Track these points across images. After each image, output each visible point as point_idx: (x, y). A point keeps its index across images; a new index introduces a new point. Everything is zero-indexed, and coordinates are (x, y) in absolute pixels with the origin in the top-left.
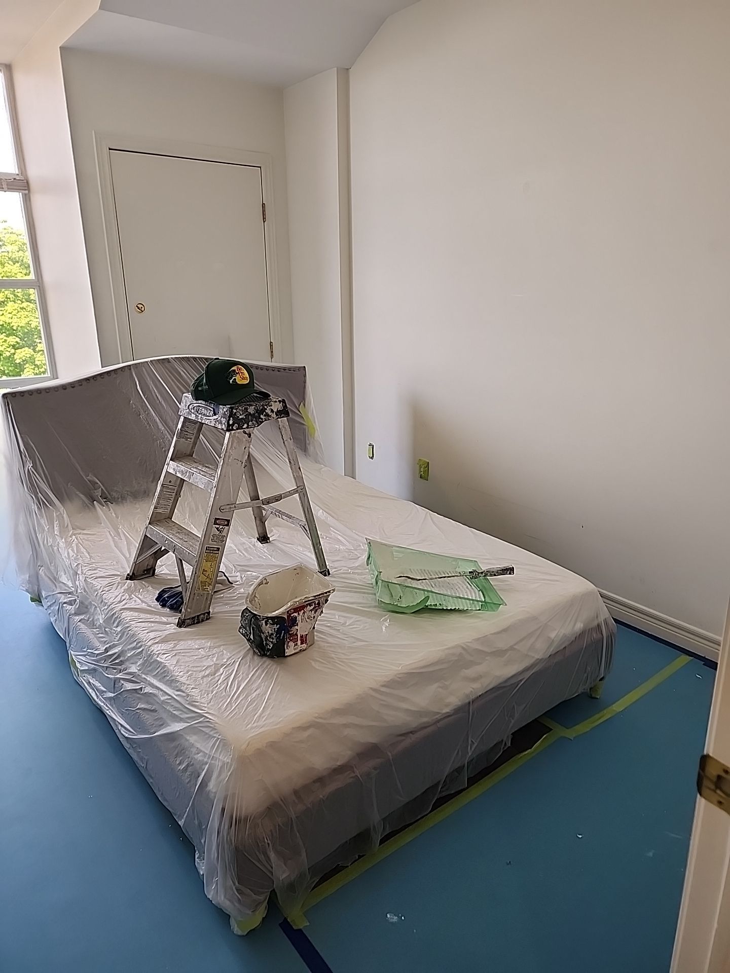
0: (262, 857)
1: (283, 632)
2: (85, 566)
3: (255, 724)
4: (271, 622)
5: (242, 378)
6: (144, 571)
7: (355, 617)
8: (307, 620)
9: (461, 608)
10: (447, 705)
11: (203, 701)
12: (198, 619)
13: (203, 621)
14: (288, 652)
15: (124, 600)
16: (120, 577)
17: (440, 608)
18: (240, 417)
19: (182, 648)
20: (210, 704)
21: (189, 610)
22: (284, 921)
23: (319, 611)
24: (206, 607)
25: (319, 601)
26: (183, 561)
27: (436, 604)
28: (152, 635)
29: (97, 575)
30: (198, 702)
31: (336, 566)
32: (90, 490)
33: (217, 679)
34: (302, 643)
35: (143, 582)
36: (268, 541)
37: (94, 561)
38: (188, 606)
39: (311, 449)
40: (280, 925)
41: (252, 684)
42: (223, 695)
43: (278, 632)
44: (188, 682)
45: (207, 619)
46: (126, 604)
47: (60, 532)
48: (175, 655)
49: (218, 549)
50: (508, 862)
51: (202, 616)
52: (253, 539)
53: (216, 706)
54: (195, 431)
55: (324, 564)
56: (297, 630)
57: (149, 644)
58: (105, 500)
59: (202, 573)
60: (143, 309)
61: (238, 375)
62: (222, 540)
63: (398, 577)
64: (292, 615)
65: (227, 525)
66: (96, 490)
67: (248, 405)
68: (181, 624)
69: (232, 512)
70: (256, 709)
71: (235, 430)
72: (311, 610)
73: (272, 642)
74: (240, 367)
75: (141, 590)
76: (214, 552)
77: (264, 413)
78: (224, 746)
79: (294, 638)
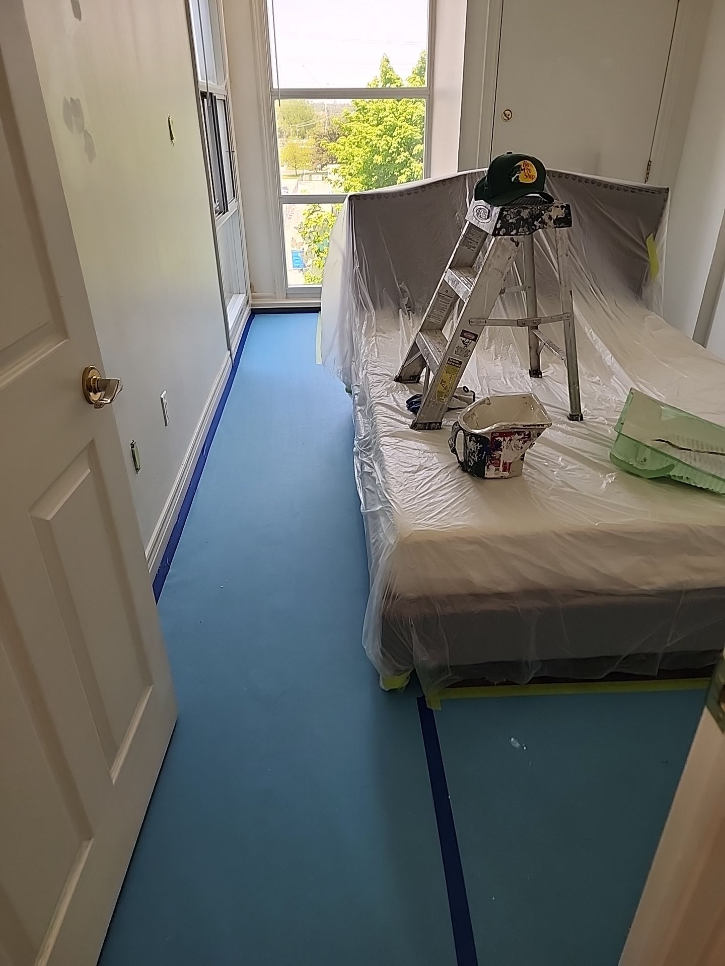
0: (404, 633)
1: (485, 452)
2: (370, 363)
3: (424, 522)
4: (475, 440)
5: (527, 176)
6: (411, 377)
7: (579, 464)
8: (513, 448)
9: (717, 490)
10: (648, 584)
11: (393, 489)
12: (429, 426)
13: (433, 429)
14: (488, 474)
15: (382, 396)
16: (389, 377)
17: (686, 482)
18: (510, 221)
19: (403, 445)
20: (397, 494)
21: (422, 415)
22: (422, 697)
23: (529, 443)
24: (439, 417)
25: (530, 432)
26: (431, 372)
27: (682, 477)
28: (387, 428)
29: (375, 372)
30: (390, 489)
31: (593, 414)
32: (399, 298)
33: (415, 477)
34: (504, 471)
35: (405, 386)
36: (540, 376)
37: (379, 360)
38: (422, 412)
39: (646, 292)
40: (418, 699)
41: (442, 490)
42: (412, 490)
43: (480, 451)
44: (391, 472)
45: (438, 429)
46: (381, 399)
47: (365, 332)
48: (395, 449)
49: (461, 363)
50: (665, 760)
51: (434, 424)
52: (525, 370)
53: (402, 497)
54: (481, 239)
55: (578, 407)
56: (501, 455)
57: (381, 435)
58: (408, 309)
59: (441, 383)
60: (510, 117)
61: (522, 172)
62: (467, 355)
63: (657, 440)
64: (497, 439)
65: (475, 340)
66: (404, 298)
67: (522, 208)
68: (414, 426)
69: (483, 326)
70: (431, 511)
71: (501, 235)
72: (519, 440)
73: (473, 460)
74: (528, 162)
75: (400, 392)
76: (456, 365)
77: (540, 219)
78: (394, 530)
79: (496, 462)
